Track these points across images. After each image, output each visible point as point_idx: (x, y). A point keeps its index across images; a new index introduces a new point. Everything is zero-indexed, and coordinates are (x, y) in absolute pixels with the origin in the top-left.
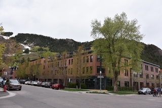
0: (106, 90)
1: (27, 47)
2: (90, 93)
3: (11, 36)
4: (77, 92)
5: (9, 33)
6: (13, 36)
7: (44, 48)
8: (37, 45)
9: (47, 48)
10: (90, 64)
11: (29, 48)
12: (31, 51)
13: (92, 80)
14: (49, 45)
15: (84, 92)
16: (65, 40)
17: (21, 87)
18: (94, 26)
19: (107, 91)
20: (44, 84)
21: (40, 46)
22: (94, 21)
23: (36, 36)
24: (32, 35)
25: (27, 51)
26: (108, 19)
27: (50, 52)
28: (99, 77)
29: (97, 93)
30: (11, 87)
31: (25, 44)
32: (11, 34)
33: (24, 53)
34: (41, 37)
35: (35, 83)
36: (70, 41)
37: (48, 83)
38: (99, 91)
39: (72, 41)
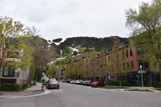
0: (153, 86)
1: (75, 50)
2: (130, 90)
3: (61, 42)
4: (114, 90)
5: (59, 39)
6: (63, 41)
7: (90, 49)
8: (84, 46)
9: (93, 48)
10: (130, 59)
11: (77, 50)
12: (79, 53)
13: (134, 76)
14: (95, 45)
15: (122, 90)
16: (109, 38)
17: (59, 86)
18: (128, 16)
19: (153, 88)
20: (84, 82)
21: (86, 47)
22: (128, 11)
23: (82, 38)
24: (78, 38)
25: (75, 53)
26: (145, 4)
27: (96, 52)
28: (139, 72)
29: (138, 90)
30: (50, 86)
31: (73, 47)
32: (61, 39)
33: (73, 55)
34: (87, 39)
35: (78, 82)
36: (115, 38)
37: (88, 82)
38: (140, 88)
39: (117, 38)
